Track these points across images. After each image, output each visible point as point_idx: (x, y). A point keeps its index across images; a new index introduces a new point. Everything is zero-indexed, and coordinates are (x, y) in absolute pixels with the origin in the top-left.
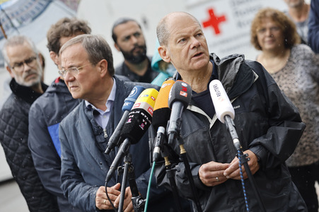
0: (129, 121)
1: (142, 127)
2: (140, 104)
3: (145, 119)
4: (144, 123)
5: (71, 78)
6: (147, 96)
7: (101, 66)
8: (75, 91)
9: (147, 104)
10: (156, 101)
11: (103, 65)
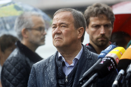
0: (102, 63)
1: (109, 68)
2: (112, 54)
3: (113, 64)
4: (111, 67)
5: (59, 32)
6: (118, 51)
7: (79, 31)
8: (59, 41)
9: (116, 56)
10: (123, 55)
11: (81, 31)
